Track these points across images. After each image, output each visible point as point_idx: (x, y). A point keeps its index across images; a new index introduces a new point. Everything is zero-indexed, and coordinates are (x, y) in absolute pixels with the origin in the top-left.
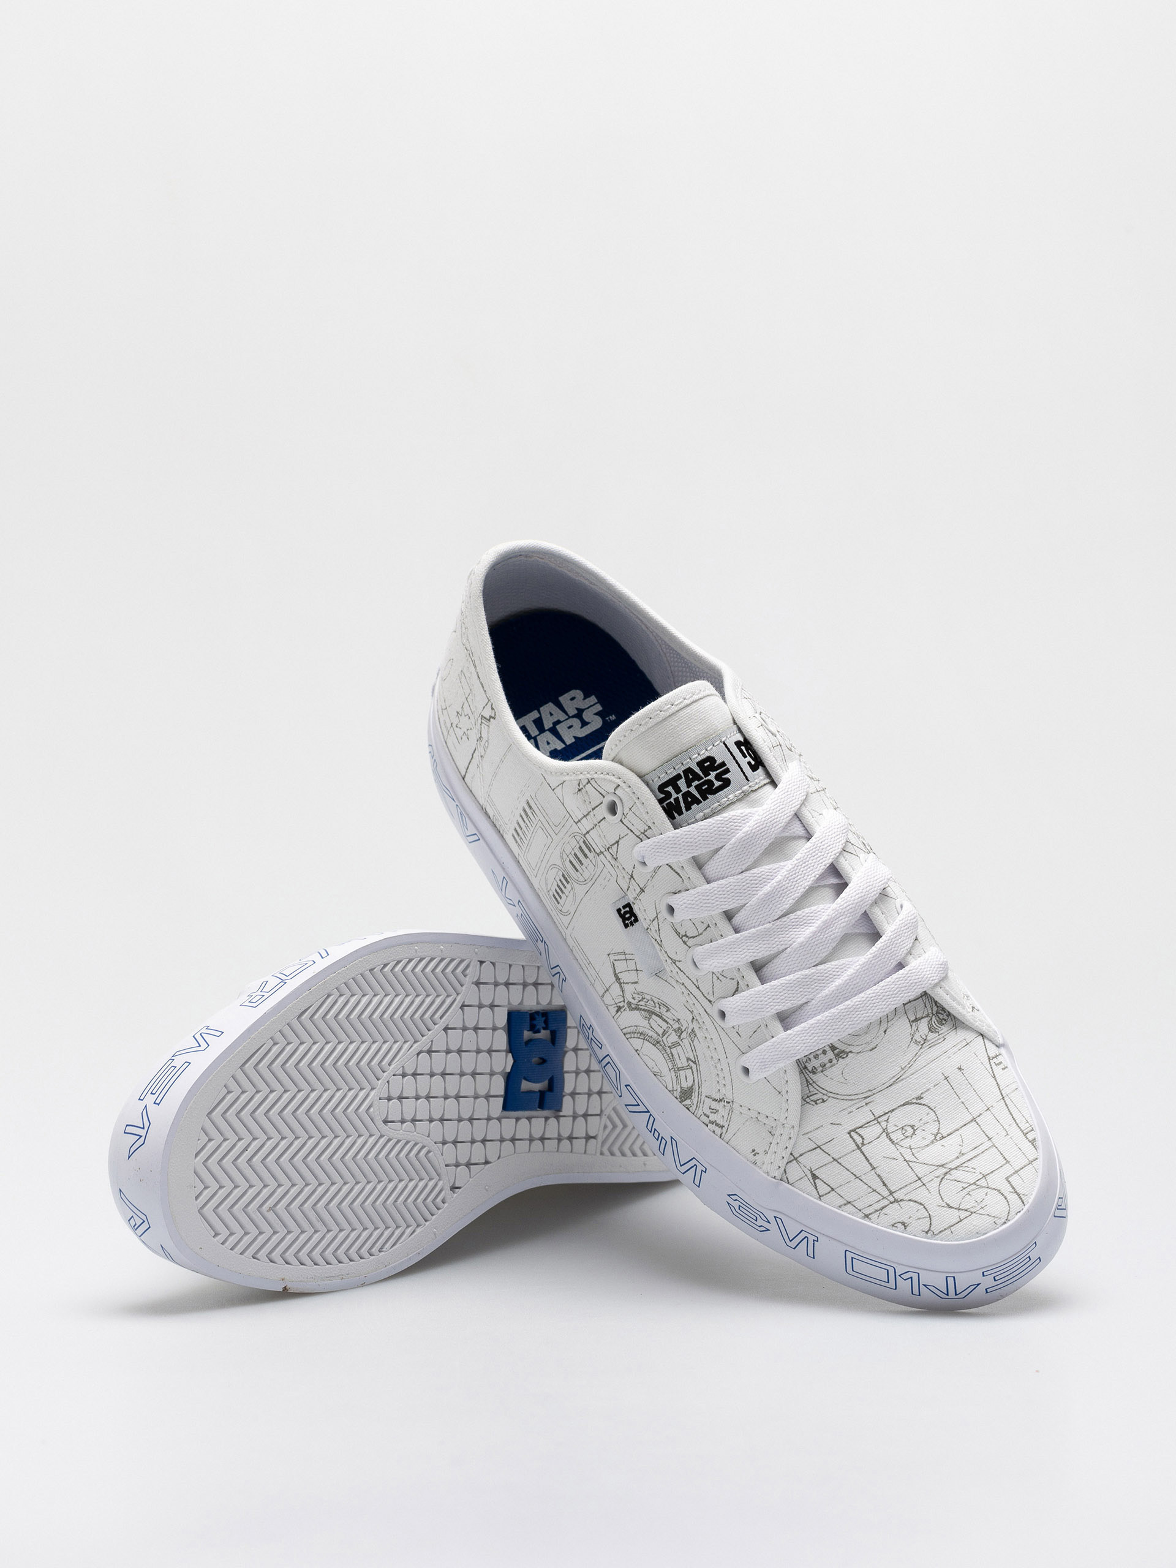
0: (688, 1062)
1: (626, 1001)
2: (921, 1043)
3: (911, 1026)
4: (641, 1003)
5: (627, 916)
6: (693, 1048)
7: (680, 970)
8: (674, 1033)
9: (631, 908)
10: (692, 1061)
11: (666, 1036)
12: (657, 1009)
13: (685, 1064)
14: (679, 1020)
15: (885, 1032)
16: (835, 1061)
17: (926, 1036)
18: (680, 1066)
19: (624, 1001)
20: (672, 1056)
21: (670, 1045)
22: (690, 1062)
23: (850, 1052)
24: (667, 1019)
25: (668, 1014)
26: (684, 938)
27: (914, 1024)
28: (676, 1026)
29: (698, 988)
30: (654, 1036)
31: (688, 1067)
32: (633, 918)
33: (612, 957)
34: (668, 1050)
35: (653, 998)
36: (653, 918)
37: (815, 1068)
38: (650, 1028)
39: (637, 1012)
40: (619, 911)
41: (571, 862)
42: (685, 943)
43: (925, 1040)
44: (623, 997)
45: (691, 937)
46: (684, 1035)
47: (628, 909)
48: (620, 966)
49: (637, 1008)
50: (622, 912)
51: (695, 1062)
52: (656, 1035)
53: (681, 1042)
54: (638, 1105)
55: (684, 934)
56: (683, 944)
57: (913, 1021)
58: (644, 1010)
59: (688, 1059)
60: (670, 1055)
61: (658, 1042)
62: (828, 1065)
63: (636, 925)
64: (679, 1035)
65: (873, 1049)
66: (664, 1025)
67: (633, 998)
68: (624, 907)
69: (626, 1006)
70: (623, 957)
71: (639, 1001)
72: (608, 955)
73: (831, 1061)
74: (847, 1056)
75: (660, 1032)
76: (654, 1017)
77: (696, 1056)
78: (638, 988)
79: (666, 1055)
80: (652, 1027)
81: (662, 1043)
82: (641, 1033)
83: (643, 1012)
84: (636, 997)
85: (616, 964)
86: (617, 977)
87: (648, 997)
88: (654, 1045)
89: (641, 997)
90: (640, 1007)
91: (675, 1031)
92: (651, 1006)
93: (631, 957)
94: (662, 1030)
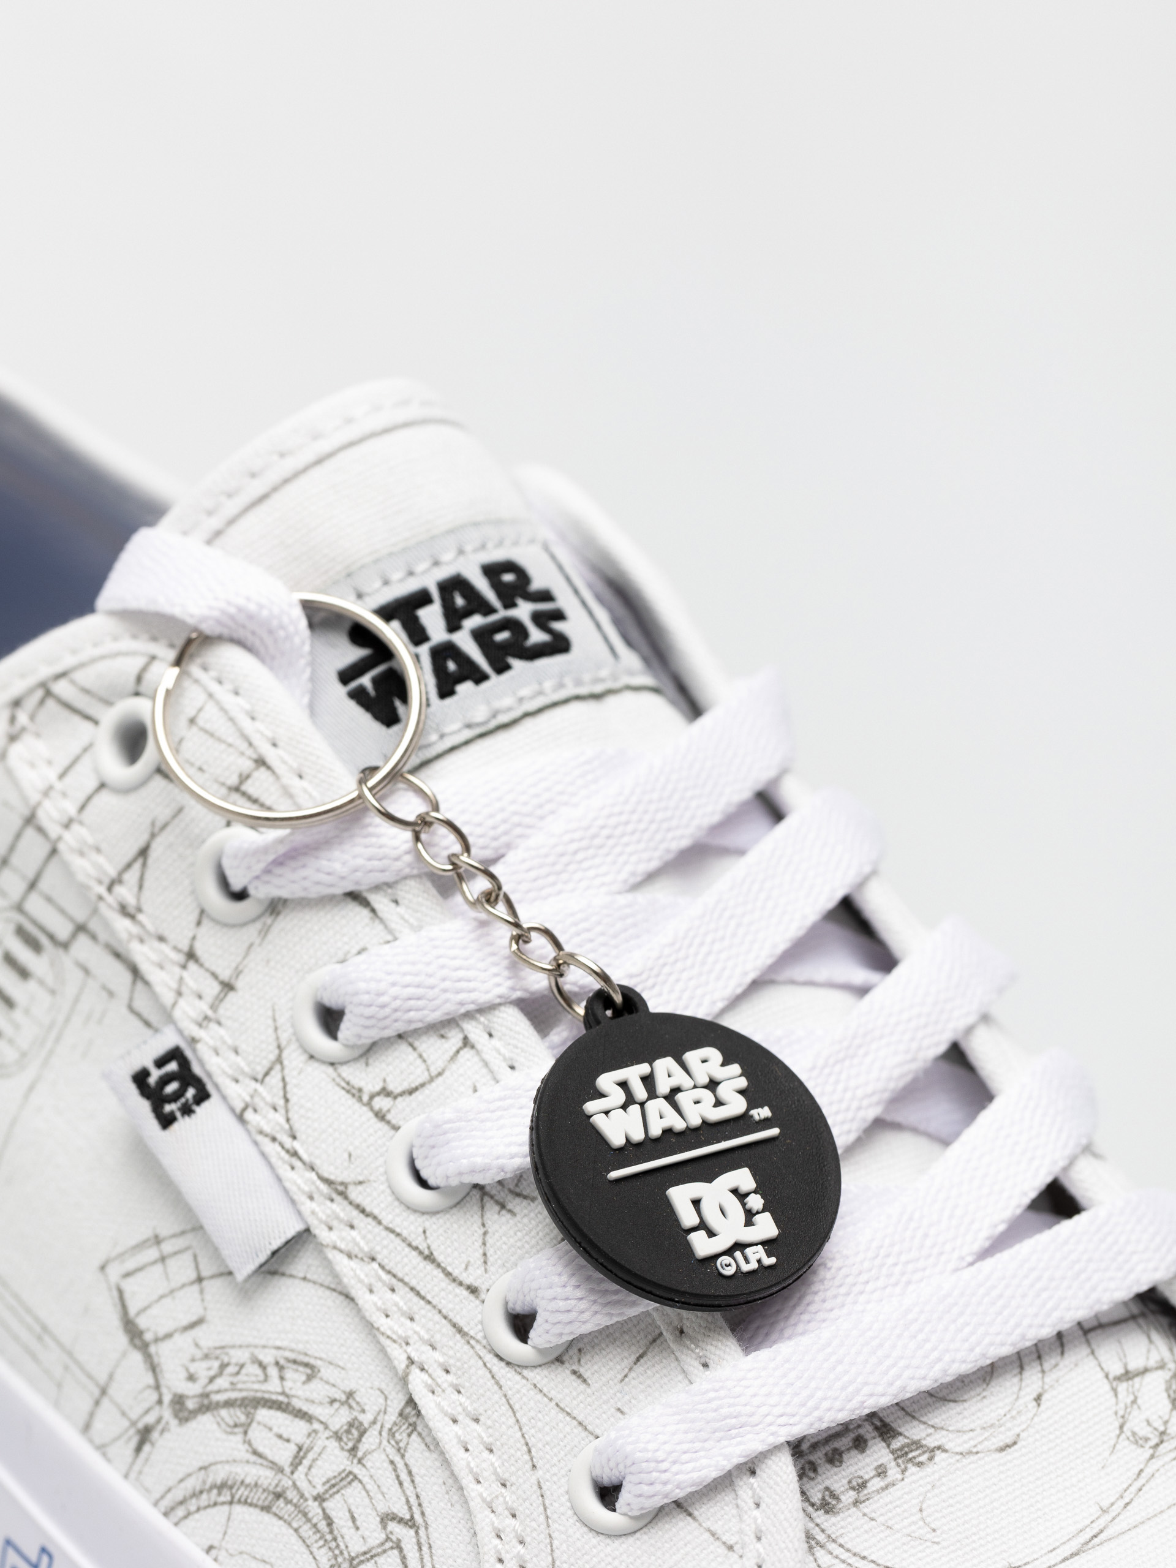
0: (385, 1527)
1: (167, 1398)
2: (1152, 1443)
3: (1115, 1391)
4: (222, 1382)
5: (172, 1088)
6: (404, 1476)
7: (363, 1211)
8: (333, 1444)
9: (184, 1063)
10: (401, 1521)
11: (306, 1462)
12: (273, 1387)
13: (376, 1536)
14: (350, 1395)
15: (1038, 1399)
16: (893, 1472)
17: (1166, 1423)
18: (356, 1546)
19: (160, 1402)
20: (330, 1524)
21: (320, 1489)
22: (392, 1526)
23: (939, 1448)
24: (305, 1408)
25: (317, 1390)
26: (381, 1103)
27: (1122, 1387)
28: (340, 1419)
29: (430, 1258)
30: (267, 1477)
31: (388, 1545)
32: (191, 1093)
33: (114, 1272)
34: (314, 1508)
35: (257, 1352)
36: (266, 1064)
37: (833, 1495)
38: (253, 1458)
39: (205, 1421)
40: (140, 1078)
42: (380, 1116)
43: (1163, 1433)
44: (157, 1387)
45: (402, 1094)
46: (370, 1441)
47: (173, 1066)
48: (139, 1292)
49: (207, 1406)
50: (152, 1080)
51: (410, 1523)
52: (269, 1473)
53: (357, 1470)
55: (378, 1088)
56: (374, 1120)
57: (1119, 1379)
58: (229, 1404)
59: (386, 1518)
60: (323, 1525)
61: (278, 1496)
62: (875, 1484)
63: (201, 1110)
64: (350, 1445)
65: (1008, 1446)
66: (297, 1430)
67: (191, 1378)
68: (160, 1063)
70: (152, 1253)
71: (212, 1380)
72: (103, 1268)
73: (881, 1472)
74: (931, 1459)
75: (284, 1455)
76: (263, 1414)
77: (413, 1501)
78: (206, 1337)
79: (306, 1530)
80: (255, 1453)
81: (291, 1494)
82: (222, 1487)
83: (224, 1412)
84: (203, 1370)
85: (128, 1286)
86: (133, 1331)
87: (239, 1356)
88: (266, 1509)
89: (216, 1364)
90: (215, 1398)
91: (337, 1436)
92: (251, 1382)
93: (180, 1243)
94: (293, 1448)
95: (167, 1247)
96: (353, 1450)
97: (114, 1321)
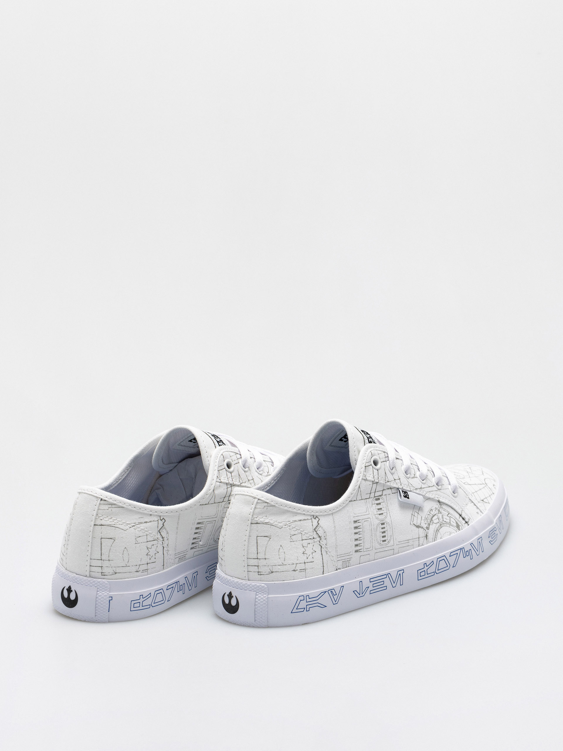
0: (449, 517)
1: (425, 529)
4: (428, 521)
6: (445, 510)
12: (431, 515)
14: (436, 508)
19: (425, 531)
21: (442, 520)
24: (435, 514)
25: (434, 511)
26: (416, 476)
28: (437, 511)
29: (429, 487)
33: (412, 523)
34: (444, 522)
35: (428, 514)
39: (430, 526)
41: (380, 514)
44: (424, 529)
46: (441, 510)
48: (415, 522)
51: (449, 514)
52: (438, 524)
53: (442, 514)
54: (457, 554)
60: (446, 523)
61: (441, 525)
63: (409, 494)
66: (436, 517)
67: (426, 524)
69: (427, 531)
70: (413, 516)
72: (410, 524)
75: (437, 520)
76: (433, 519)
78: (423, 518)
79: (445, 525)
80: (436, 523)
81: (441, 523)
82: (437, 531)
83: (431, 523)
84: (426, 522)
85: (414, 523)
86: (418, 527)
87: (427, 516)
88: (441, 527)
89: (426, 520)
90: (429, 523)
91: (439, 513)
92: (430, 517)
93: (414, 512)
94: (437, 519)
95: (413, 514)
96: (441, 513)
97: (415, 528)
